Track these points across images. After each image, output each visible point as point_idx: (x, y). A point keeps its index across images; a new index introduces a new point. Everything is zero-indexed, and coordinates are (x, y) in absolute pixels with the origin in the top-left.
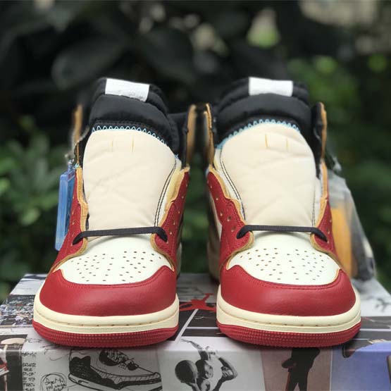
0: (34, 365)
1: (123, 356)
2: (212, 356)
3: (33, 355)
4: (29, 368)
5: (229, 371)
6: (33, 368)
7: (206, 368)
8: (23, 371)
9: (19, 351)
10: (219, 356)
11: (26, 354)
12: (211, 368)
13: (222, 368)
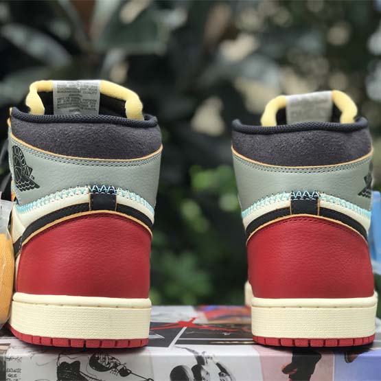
0: (19, 370)
1: (114, 361)
2: (209, 360)
3: (19, 359)
4: (14, 373)
5: (227, 377)
6: (18, 374)
7: (203, 374)
8: (7, 377)
9: (4, 355)
10: (217, 361)
11: (10, 359)
12: (207, 373)
13: (220, 374)
